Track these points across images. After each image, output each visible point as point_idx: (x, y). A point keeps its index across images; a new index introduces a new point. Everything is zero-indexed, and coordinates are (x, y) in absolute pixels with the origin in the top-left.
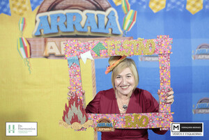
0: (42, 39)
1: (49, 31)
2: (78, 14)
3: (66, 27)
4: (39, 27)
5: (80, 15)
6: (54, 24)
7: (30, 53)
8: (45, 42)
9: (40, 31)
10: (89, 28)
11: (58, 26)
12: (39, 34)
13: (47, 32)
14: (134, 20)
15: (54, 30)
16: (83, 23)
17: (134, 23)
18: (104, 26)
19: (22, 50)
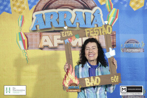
0: (38, 33)
1: (43, 27)
2: (68, 12)
3: (58, 23)
4: (35, 23)
5: (70, 13)
6: (48, 21)
7: (27, 46)
8: (41, 36)
9: (36, 26)
10: (78, 24)
11: (51, 22)
12: (35, 29)
13: (42, 28)
14: (116, 17)
15: (48, 26)
16: (72, 20)
17: (117, 19)
18: (90, 23)
19: (21, 43)
